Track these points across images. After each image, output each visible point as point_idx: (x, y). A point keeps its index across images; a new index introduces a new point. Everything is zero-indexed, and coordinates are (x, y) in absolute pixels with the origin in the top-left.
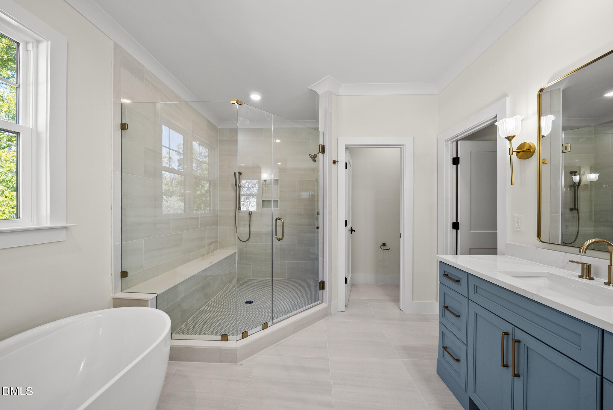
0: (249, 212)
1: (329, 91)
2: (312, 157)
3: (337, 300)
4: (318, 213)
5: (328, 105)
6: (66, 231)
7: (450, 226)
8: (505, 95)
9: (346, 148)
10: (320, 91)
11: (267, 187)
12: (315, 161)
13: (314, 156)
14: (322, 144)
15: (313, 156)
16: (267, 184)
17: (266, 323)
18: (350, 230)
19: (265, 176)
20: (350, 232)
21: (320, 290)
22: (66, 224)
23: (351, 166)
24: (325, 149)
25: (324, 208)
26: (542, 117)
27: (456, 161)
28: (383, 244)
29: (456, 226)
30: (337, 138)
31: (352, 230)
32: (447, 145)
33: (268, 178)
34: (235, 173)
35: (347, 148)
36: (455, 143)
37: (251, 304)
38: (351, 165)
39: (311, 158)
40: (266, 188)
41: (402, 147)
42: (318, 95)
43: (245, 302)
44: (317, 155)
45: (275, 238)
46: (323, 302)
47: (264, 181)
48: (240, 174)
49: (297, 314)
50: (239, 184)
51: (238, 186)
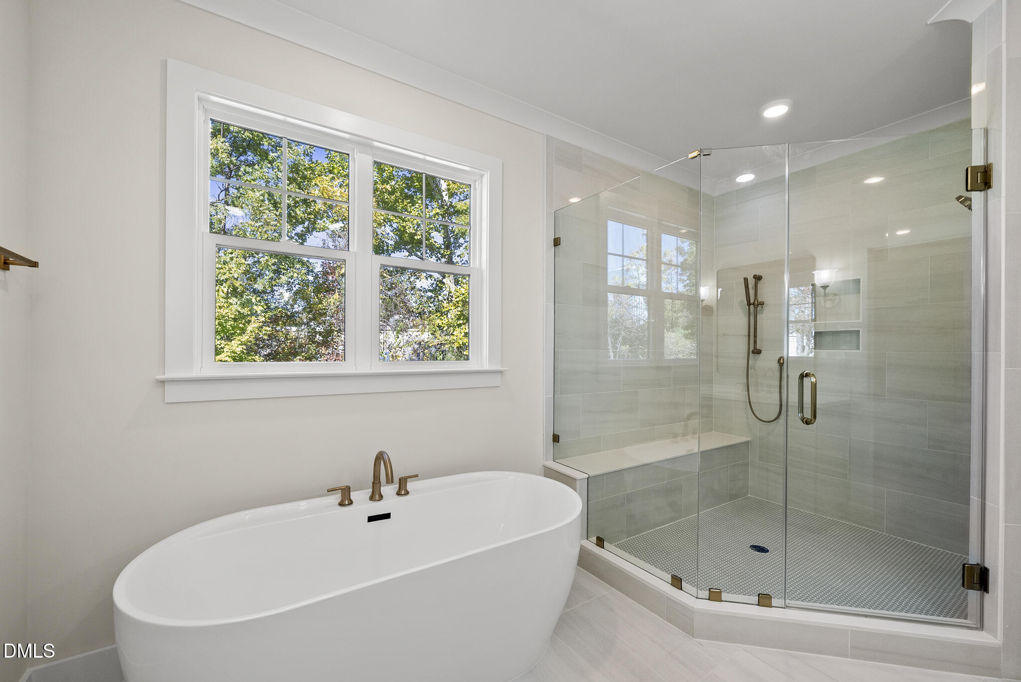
0: (779, 360)
5: (1004, 40)
6: (501, 376)
11: (829, 300)
14: (982, 164)
16: (831, 293)
17: (768, 596)
19: (827, 274)
21: (969, 589)
22: (502, 367)
24: (990, 176)
34: (746, 280)
37: (763, 554)
40: (829, 302)
42: (970, 26)
43: (751, 545)
46: (981, 628)
47: (821, 288)
48: (758, 278)
49: (866, 616)
50: (755, 301)
51: (754, 304)
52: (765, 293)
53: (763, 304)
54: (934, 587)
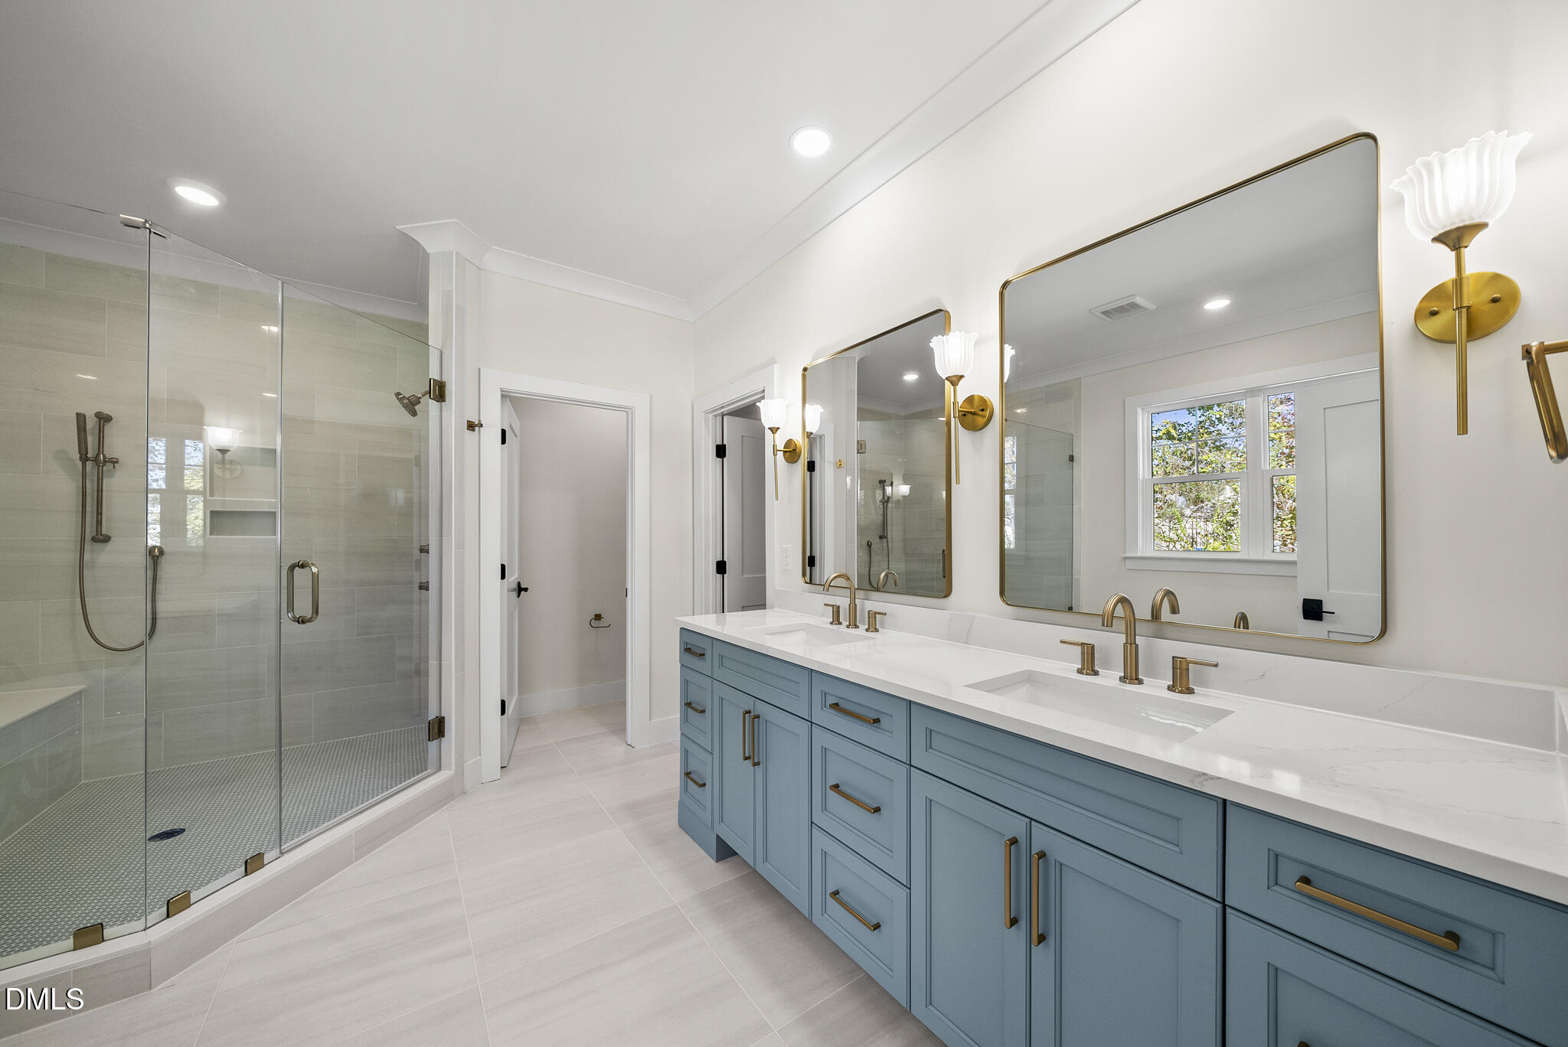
0: (151, 551)
1: (457, 253)
2: (406, 401)
3: (479, 757)
4: (424, 550)
5: (454, 286)
7: (713, 568)
8: (772, 362)
9: (503, 396)
10: (432, 245)
11: (229, 469)
12: (414, 413)
13: (413, 399)
14: (437, 378)
15: (408, 399)
16: (231, 461)
17: (260, 856)
18: (514, 590)
19: (222, 434)
20: (515, 594)
21: (433, 740)
23: (516, 436)
24: (444, 392)
25: (441, 536)
26: (807, 405)
27: (721, 451)
28: (596, 615)
29: (721, 567)
30: (480, 369)
31: (520, 589)
32: (706, 421)
33: (236, 445)
34: (81, 417)
35: (505, 396)
36: (719, 418)
38: (518, 434)
39: (403, 404)
40: (228, 472)
41: (630, 411)
42: (426, 256)
43: (152, 836)
44: (420, 398)
45: (287, 617)
46: (440, 769)
47: (218, 453)
48: (103, 419)
49: (361, 812)
50: (98, 455)
51: (96, 459)
52: (116, 443)
53: (117, 462)
54: (384, 766)
